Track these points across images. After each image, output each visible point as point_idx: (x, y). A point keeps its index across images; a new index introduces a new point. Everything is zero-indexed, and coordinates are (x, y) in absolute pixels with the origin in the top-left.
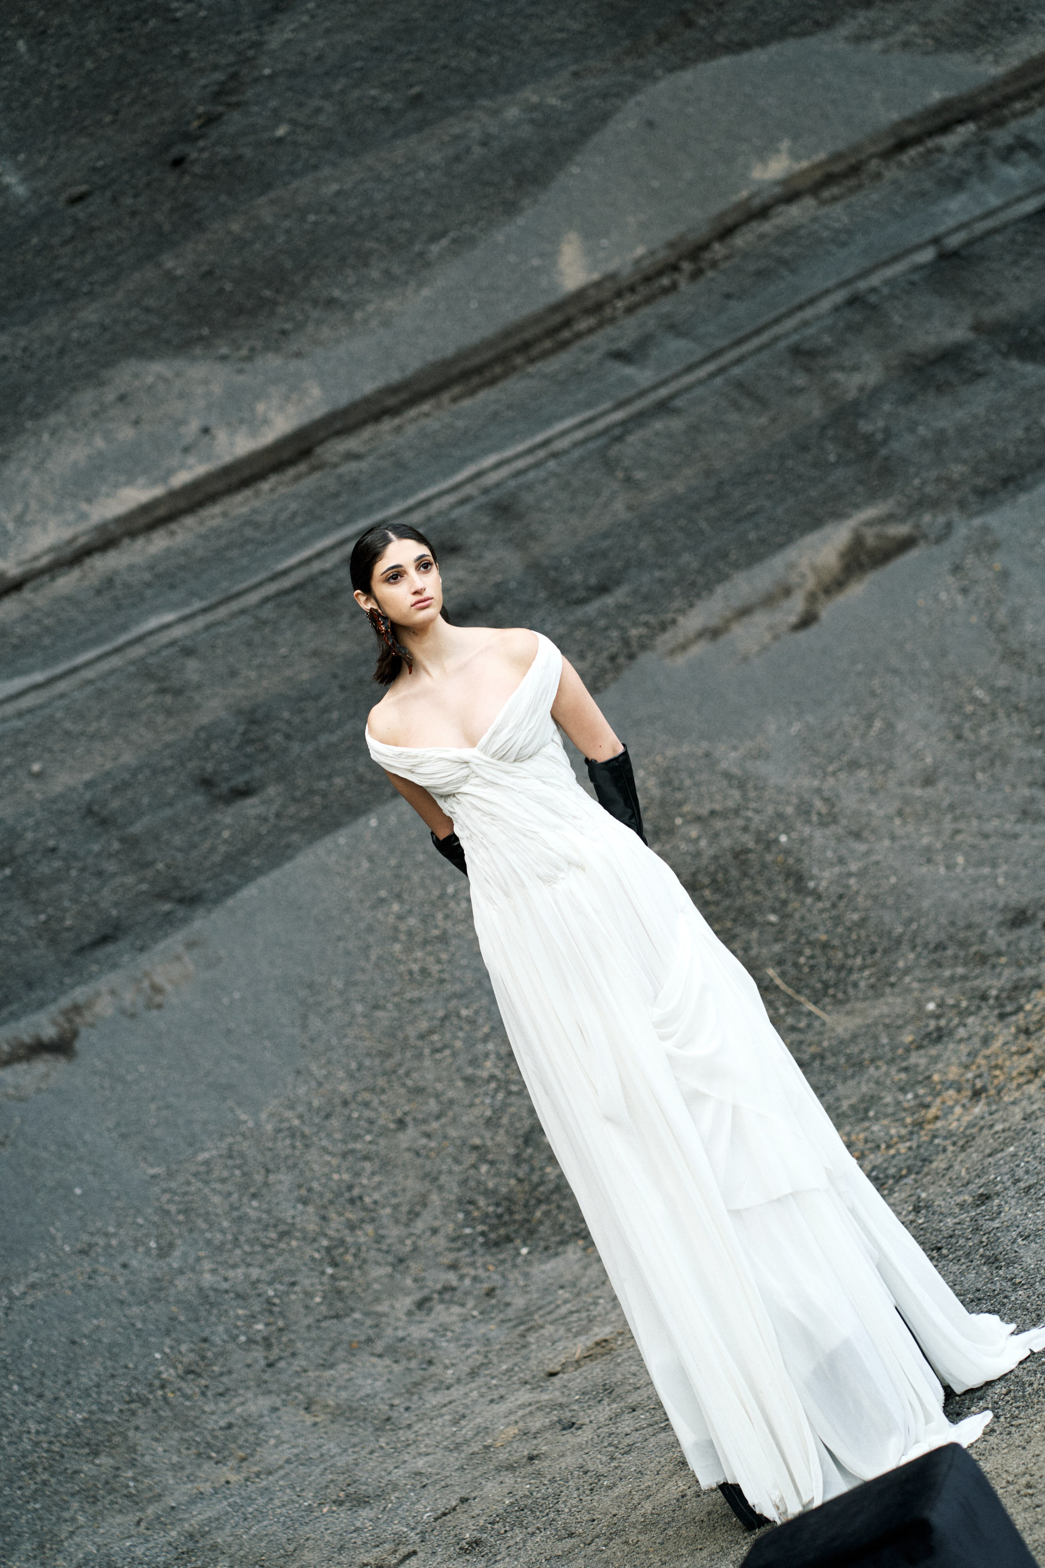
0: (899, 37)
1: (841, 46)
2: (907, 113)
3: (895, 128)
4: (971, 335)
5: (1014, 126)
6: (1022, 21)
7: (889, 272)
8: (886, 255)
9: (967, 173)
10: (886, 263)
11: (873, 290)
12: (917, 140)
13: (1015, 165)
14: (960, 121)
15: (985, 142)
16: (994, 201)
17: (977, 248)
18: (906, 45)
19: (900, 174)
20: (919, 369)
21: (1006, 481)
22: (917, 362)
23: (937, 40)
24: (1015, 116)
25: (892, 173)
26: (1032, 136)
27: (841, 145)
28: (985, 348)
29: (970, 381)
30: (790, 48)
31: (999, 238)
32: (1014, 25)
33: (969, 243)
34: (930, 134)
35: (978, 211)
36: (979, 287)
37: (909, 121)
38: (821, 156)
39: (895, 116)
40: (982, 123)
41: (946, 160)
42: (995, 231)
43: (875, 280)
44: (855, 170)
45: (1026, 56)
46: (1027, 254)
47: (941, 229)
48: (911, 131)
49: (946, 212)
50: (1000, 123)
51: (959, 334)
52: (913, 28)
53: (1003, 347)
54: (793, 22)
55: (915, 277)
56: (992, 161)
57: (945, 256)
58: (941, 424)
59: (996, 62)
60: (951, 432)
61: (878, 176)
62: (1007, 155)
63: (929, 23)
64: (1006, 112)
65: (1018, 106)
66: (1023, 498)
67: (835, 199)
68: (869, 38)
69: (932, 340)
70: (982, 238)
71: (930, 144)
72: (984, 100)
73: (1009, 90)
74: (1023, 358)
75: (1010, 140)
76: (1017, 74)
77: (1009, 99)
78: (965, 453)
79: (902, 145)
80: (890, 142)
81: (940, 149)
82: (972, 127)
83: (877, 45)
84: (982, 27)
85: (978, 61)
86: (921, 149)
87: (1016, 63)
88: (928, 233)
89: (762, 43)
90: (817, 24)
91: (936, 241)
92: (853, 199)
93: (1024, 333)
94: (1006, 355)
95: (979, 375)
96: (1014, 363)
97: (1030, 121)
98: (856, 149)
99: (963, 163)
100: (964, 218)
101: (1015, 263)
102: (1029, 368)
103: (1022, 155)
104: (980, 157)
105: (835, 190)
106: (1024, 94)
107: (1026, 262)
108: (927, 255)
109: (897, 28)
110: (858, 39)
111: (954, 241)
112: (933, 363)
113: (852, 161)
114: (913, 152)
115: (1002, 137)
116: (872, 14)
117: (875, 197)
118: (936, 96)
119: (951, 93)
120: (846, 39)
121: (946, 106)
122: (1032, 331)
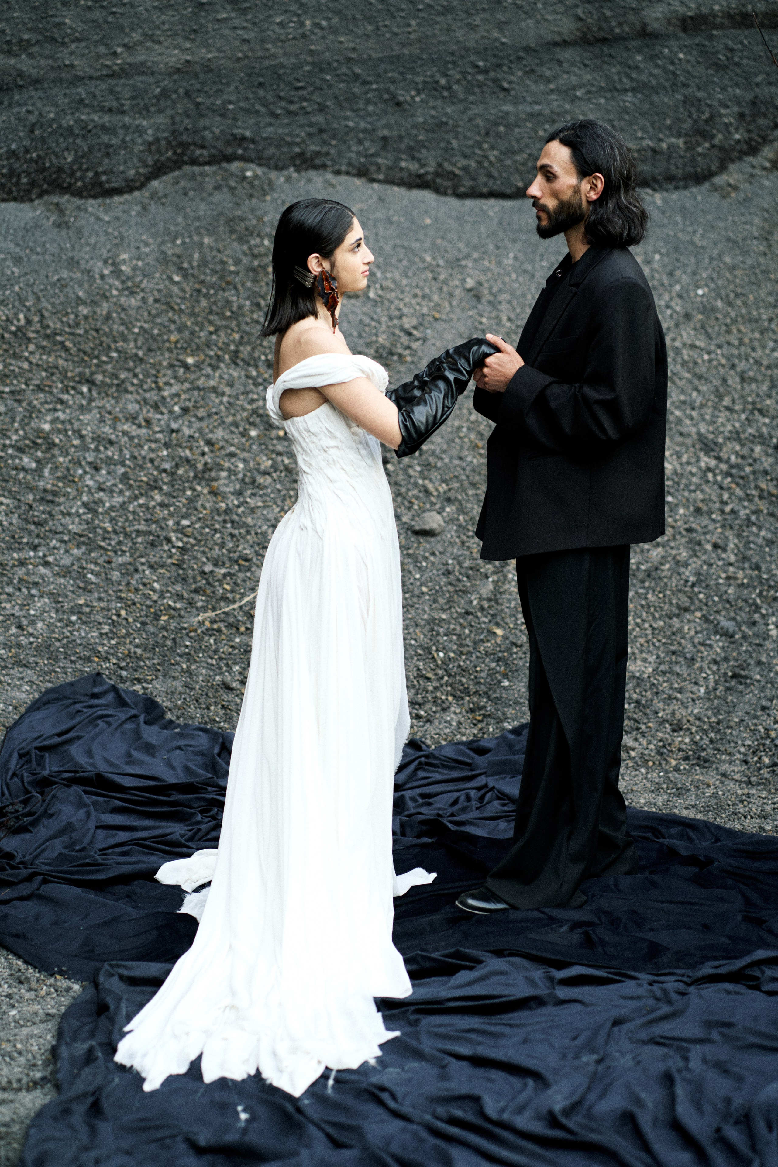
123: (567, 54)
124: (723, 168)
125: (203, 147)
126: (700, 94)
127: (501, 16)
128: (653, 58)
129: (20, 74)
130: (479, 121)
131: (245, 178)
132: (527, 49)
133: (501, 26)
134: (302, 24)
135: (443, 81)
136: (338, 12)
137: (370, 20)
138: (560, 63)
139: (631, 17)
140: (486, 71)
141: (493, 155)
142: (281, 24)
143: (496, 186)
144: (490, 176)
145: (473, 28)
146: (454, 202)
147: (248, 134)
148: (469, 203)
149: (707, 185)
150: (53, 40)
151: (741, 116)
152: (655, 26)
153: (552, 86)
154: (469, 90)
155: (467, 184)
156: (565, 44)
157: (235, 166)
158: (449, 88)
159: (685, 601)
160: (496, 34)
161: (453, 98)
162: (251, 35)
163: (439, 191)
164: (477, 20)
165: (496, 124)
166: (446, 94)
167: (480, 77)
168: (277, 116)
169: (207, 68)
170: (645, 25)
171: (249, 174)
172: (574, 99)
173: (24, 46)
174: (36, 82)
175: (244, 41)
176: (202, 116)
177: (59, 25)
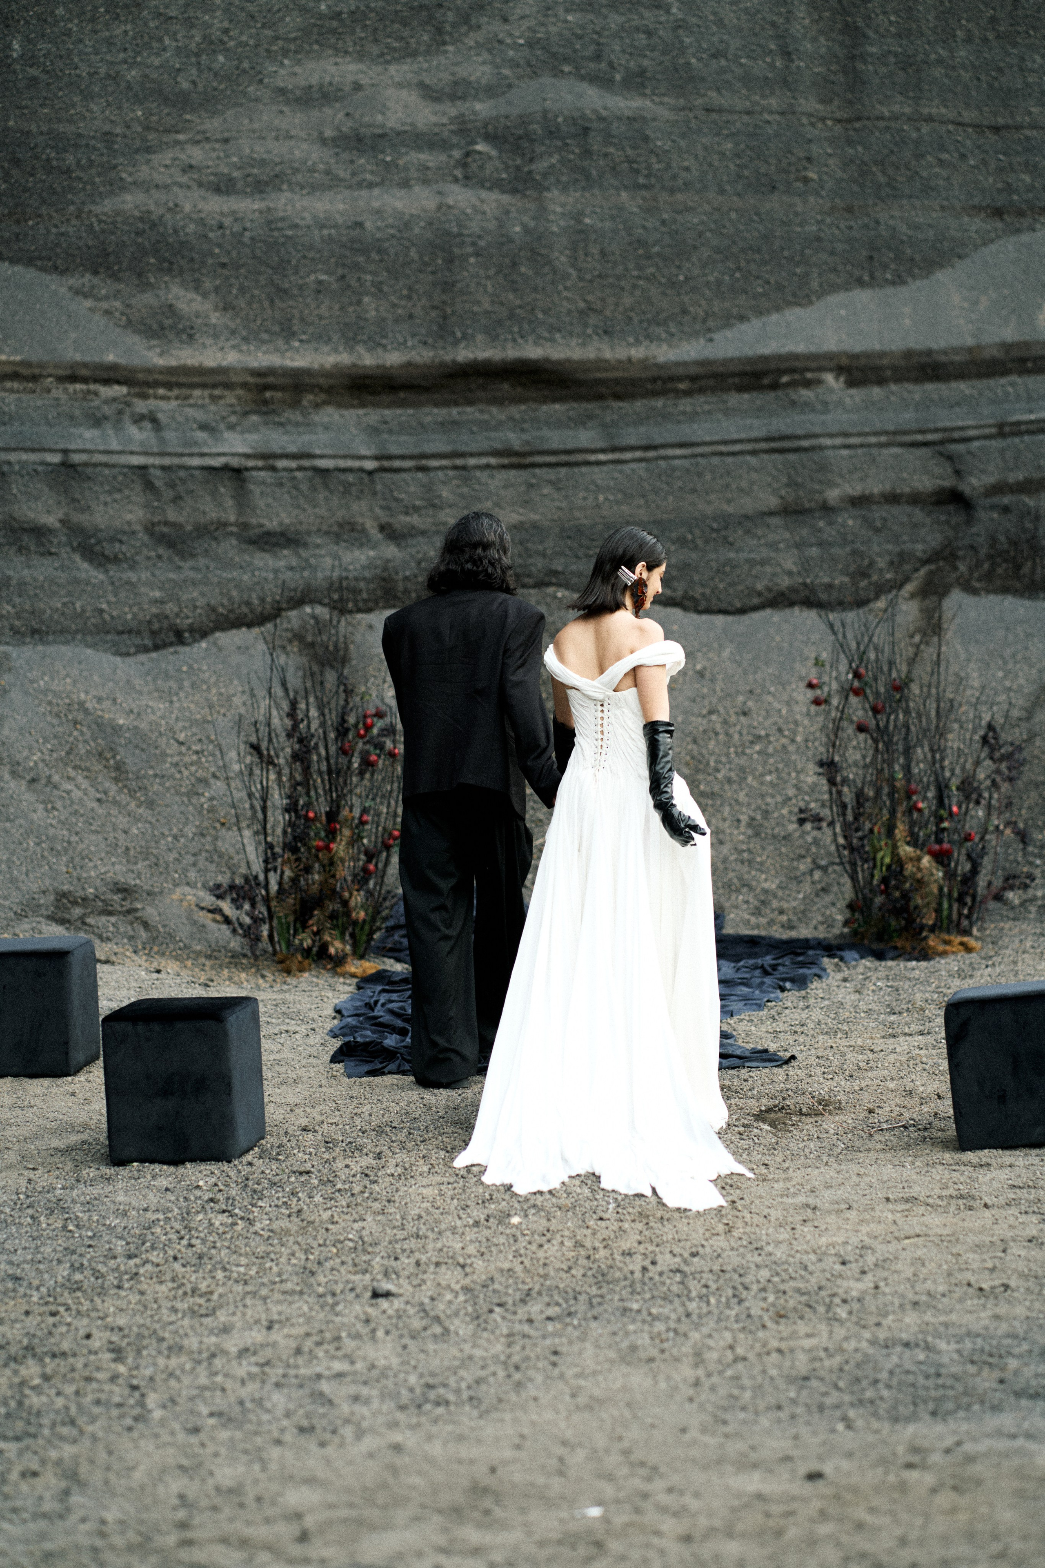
0: (105, 305)
1: (63, 290)
2: (87, 359)
3: (75, 365)
4: (58, 525)
5: (152, 403)
6: (191, 336)
7: (24, 456)
8: (28, 444)
9: (106, 418)
10: (26, 450)
11: (9, 463)
12: (85, 380)
13: (140, 429)
14: (119, 382)
15: (128, 404)
16: (115, 445)
17: (89, 471)
18: (107, 312)
19: (64, 397)
20: (13, 530)
21: (34, 632)
22: (16, 525)
23: (129, 322)
24: (156, 397)
25: (58, 392)
26: (160, 416)
27: (34, 358)
28: (64, 539)
29: (42, 554)
30: (30, 274)
31: (107, 472)
32: (184, 337)
33: (86, 465)
34: (96, 381)
35: (102, 448)
36: (77, 496)
37: (85, 365)
38: (18, 358)
39: (78, 357)
40: (132, 391)
41: (97, 403)
42: (106, 465)
43: (13, 457)
44: (35, 378)
45: (182, 362)
46: (120, 490)
47: (72, 447)
48: (84, 372)
49: (81, 436)
50: (144, 396)
51: (50, 520)
52: (117, 304)
53: (75, 544)
54: (41, 259)
55: (40, 468)
56: (126, 418)
57: (67, 465)
58: (10, 573)
59: (161, 355)
60: (14, 582)
61: (49, 391)
62: (138, 419)
63: (128, 306)
64: (151, 391)
65: (161, 391)
66: (40, 648)
67: (12, 391)
68: (86, 296)
69: (31, 515)
70: (95, 465)
71: (92, 387)
72: (140, 376)
73: (160, 377)
74: (84, 557)
75: (145, 411)
76: (171, 371)
77: (157, 384)
78: (17, 600)
79: (73, 378)
80: (68, 372)
81: (96, 394)
82: (124, 390)
83: (89, 303)
84: (163, 328)
85: (150, 348)
86: (84, 387)
87: (173, 363)
88: (61, 446)
89: (13, 261)
90: (56, 268)
91: (65, 452)
92: (23, 396)
93: (93, 541)
94: (74, 549)
95: (51, 554)
96: (77, 558)
97: (162, 404)
98: (42, 365)
99: (107, 410)
100: (89, 446)
101: (109, 492)
102: (86, 565)
103: (148, 425)
104: (120, 412)
105: (15, 385)
106: (169, 386)
107: (117, 496)
108: (56, 458)
109: (106, 298)
110: (78, 292)
111: (77, 458)
112: (25, 530)
113: (37, 371)
114: (79, 386)
115: (141, 406)
116: (96, 281)
117: (39, 403)
118: (111, 358)
119: (122, 361)
120: (70, 288)
121: (114, 367)
122: (99, 542)
123: (775, 521)
124: (877, 597)
125: (529, 576)
126: (863, 548)
127: (729, 495)
128: (830, 523)
129: (413, 527)
130: (713, 564)
131: (556, 597)
132: (746, 517)
133: (729, 501)
134: (596, 498)
135: (689, 537)
136: (621, 491)
137: (643, 496)
138: (768, 526)
139: (817, 496)
140: (718, 531)
141: (721, 586)
142: (585, 499)
143: (724, 606)
144: (719, 599)
145: (709, 503)
146: (694, 616)
147: (560, 568)
148: (704, 617)
149: (866, 609)
150: (434, 506)
151: (892, 563)
152: (832, 503)
153: (762, 541)
154: (707, 542)
155: (703, 605)
156: (771, 514)
157: (551, 590)
158: (693, 541)
159: (803, 852)
160: (725, 506)
161: (696, 547)
162: (564, 504)
163: (685, 608)
164: (712, 497)
165: (724, 565)
166: (691, 545)
167: (714, 535)
168: (577, 557)
169: (535, 526)
170: (825, 501)
171: (559, 595)
172: (777, 550)
173: (416, 509)
174: (423, 533)
175: (560, 509)
176: (530, 556)
177: (440, 496)
